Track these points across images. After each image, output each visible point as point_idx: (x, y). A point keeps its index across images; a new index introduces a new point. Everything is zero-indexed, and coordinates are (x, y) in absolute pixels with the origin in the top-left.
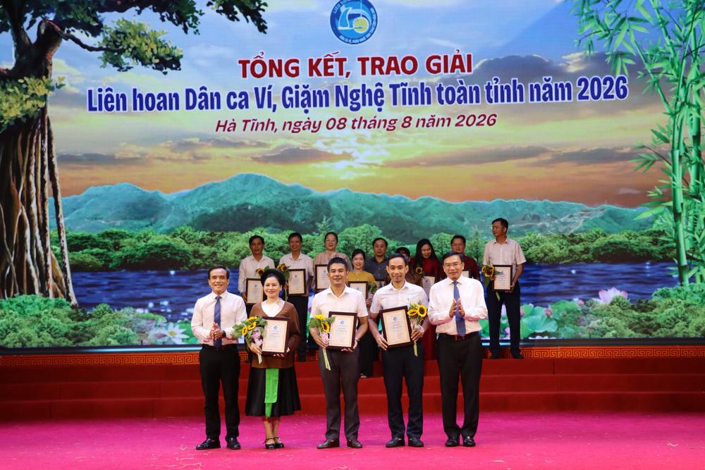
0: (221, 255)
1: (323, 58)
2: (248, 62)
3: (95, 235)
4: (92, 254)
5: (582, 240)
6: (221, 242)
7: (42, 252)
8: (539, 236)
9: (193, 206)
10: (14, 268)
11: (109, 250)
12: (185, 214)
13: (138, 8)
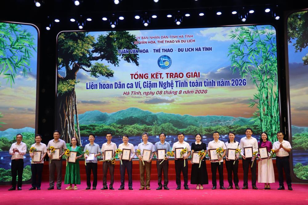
0: (125, 132)
1: (155, 73)
2: (133, 74)
3: (87, 126)
4: (87, 131)
5: (233, 128)
6: (124, 128)
7: (72, 131)
8: (220, 126)
9: (116, 117)
10: (64, 135)
11: (92, 130)
12: (114, 120)
13: (101, 59)
